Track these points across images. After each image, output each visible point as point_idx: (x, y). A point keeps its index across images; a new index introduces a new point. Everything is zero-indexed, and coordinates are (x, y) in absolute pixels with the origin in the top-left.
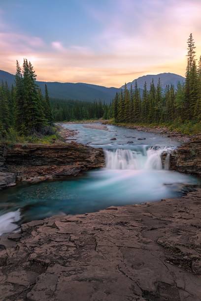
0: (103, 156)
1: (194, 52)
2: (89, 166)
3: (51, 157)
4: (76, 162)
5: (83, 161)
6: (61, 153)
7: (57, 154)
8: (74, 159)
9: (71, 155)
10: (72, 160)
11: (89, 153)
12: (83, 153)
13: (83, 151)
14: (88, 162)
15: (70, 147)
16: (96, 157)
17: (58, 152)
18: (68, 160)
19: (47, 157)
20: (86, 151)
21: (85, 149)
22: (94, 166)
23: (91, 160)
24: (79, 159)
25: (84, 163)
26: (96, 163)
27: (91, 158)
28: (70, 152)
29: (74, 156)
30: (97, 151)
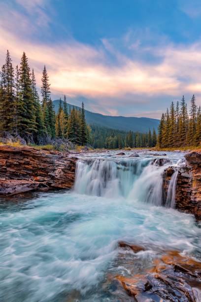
0: (74, 171)
2: (52, 185)
4: (36, 175)
5: (45, 176)
6: (12, 159)
7: (5, 160)
8: (33, 171)
9: (28, 164)
10: (31, 172)
11: (52, 163)
12: (45, 162)
13: (44, 160)
14: (53, 178)
15: (24, 151)
16: (64, 172)
17: (7, 158)
18: (23, 172)
20: (48, 160)
21: (47, 157)
22: (60, 186)
23: (57, 176)
24: (41, 173)
25: (46, 180)
26: (63, 181)
27: (57, 172)
28: (26, 160)
29: (33, 167)
30: (65, 162)
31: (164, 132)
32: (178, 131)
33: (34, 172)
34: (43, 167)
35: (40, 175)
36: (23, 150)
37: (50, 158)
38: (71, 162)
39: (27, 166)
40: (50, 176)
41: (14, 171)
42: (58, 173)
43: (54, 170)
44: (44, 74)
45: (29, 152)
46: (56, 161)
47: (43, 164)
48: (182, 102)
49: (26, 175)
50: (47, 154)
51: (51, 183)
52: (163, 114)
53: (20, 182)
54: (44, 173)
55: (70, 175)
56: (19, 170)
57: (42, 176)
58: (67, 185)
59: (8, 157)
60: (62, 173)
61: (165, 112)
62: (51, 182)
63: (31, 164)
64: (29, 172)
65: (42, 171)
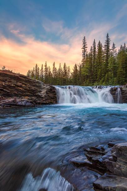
1: (87, 47)
2: (38, 102)
4: (25, 96)
5: (32, 96)
8: (22, 92)
9: (21, 87)
11: (40, 87)
12: (34, 86)
14: (39, 97)
16: (47, 93)
20: (37, 84)
21: (38, 82)
22: (44, 102)
23: (42, 95)
24: (28, 94)
25: (33, 98)
26: (47, 99)
27: (42, 93)
28: (19, 84)
29: (25, 89)
35: (27, 96)
36: (20, 76)
40: (36, 96)
41: (9, 91)
43: (41, 91)
45: (25, 77)
46: (42, 85)
48: (45, 65)
50: (37, 80)
51: (37, 101)
55: (51, 95)
57: (29, 96)
58: (49, 101)
59: (6, 80)
60: (45, 94)
63: (22, 87)
65: (29, 93)
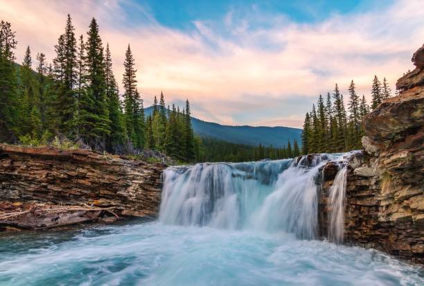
0: (160, 186)
2: (125, 212)
3: (34, 179)
4: (98, 197)
5: (112, 197)
6: (58, 169)
7: (45, 172)
8: (93, 189)
9: (84, 177)
10: (88, 192)
11: (124, 174)
12: (112, 173)
13: (110, 169)
14: (124, 200)
15: (77, 155)
16: (144, 189)
17: (50, 168)
18: (76, 191)
19: (26, 179)
20: (117, 169)
21: (114, 164)
22: (136, 214)
23: (131, 196)
24: (106, 192)
25: (113, 203)
26: (142, 205)
27: (130, 189)
28: (81, 170)
29: (92, 183)
30: (145, 171)
31: (311, 140)
32: (332, 136)
33: (95, 191)
34: (107, 182)
35: (104, 196)
36: (74, 154)
37: (120, 165)
38: (155, 171)
39: (81, 181)
40: (121, 197)
41: (60, 190)
42: (132, 191)
43: (129, 186)
44: (127, 56)
45: (85, 156)
46: (129, 170)
47: (107, 177)
48: (335, 93)
49: (80, 196)
50: (114, 160)
51: (122, 210)
52: (307, 115)
53: (67, 208)
54: (110, 193)
55: (153, 195)
56: (68, 188)
57: (108, 198)
58: (147, 212)
59: (51, 166)
60: (140, 191)
61: (310, 110)
62: (122, 208)
63: (88, 178)
64: (85, 192)
65: (107, 189)
